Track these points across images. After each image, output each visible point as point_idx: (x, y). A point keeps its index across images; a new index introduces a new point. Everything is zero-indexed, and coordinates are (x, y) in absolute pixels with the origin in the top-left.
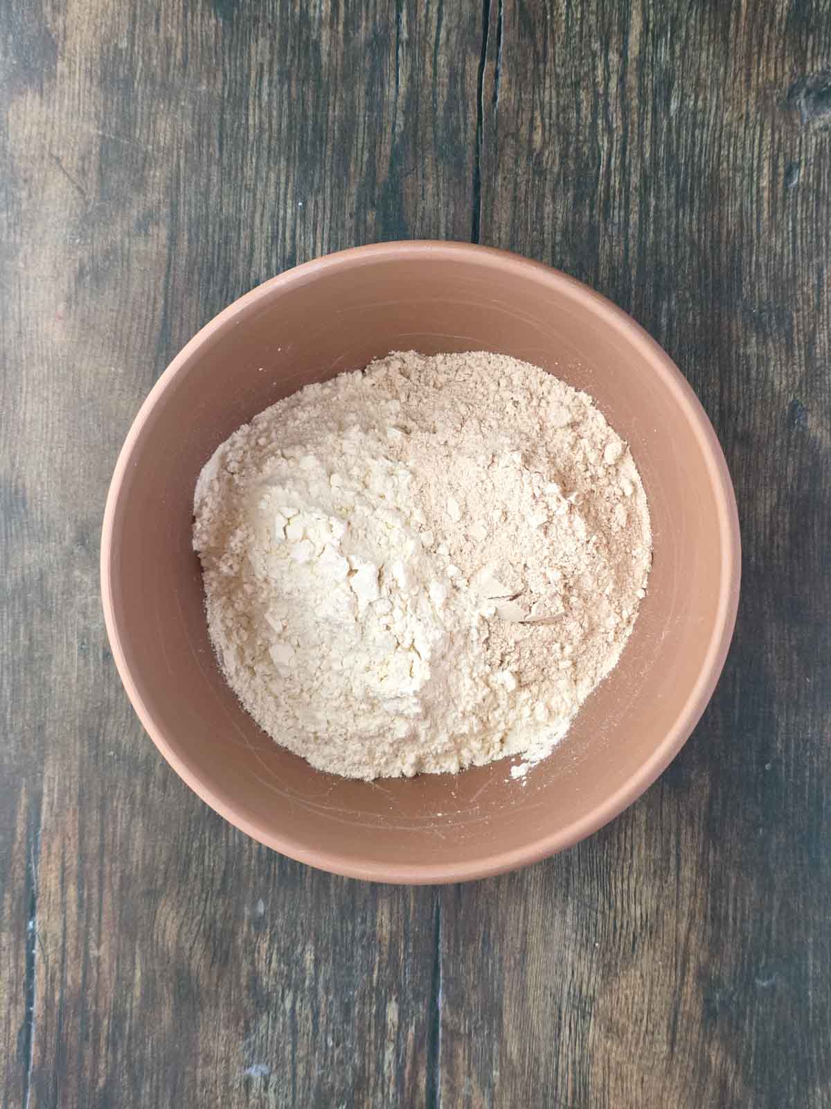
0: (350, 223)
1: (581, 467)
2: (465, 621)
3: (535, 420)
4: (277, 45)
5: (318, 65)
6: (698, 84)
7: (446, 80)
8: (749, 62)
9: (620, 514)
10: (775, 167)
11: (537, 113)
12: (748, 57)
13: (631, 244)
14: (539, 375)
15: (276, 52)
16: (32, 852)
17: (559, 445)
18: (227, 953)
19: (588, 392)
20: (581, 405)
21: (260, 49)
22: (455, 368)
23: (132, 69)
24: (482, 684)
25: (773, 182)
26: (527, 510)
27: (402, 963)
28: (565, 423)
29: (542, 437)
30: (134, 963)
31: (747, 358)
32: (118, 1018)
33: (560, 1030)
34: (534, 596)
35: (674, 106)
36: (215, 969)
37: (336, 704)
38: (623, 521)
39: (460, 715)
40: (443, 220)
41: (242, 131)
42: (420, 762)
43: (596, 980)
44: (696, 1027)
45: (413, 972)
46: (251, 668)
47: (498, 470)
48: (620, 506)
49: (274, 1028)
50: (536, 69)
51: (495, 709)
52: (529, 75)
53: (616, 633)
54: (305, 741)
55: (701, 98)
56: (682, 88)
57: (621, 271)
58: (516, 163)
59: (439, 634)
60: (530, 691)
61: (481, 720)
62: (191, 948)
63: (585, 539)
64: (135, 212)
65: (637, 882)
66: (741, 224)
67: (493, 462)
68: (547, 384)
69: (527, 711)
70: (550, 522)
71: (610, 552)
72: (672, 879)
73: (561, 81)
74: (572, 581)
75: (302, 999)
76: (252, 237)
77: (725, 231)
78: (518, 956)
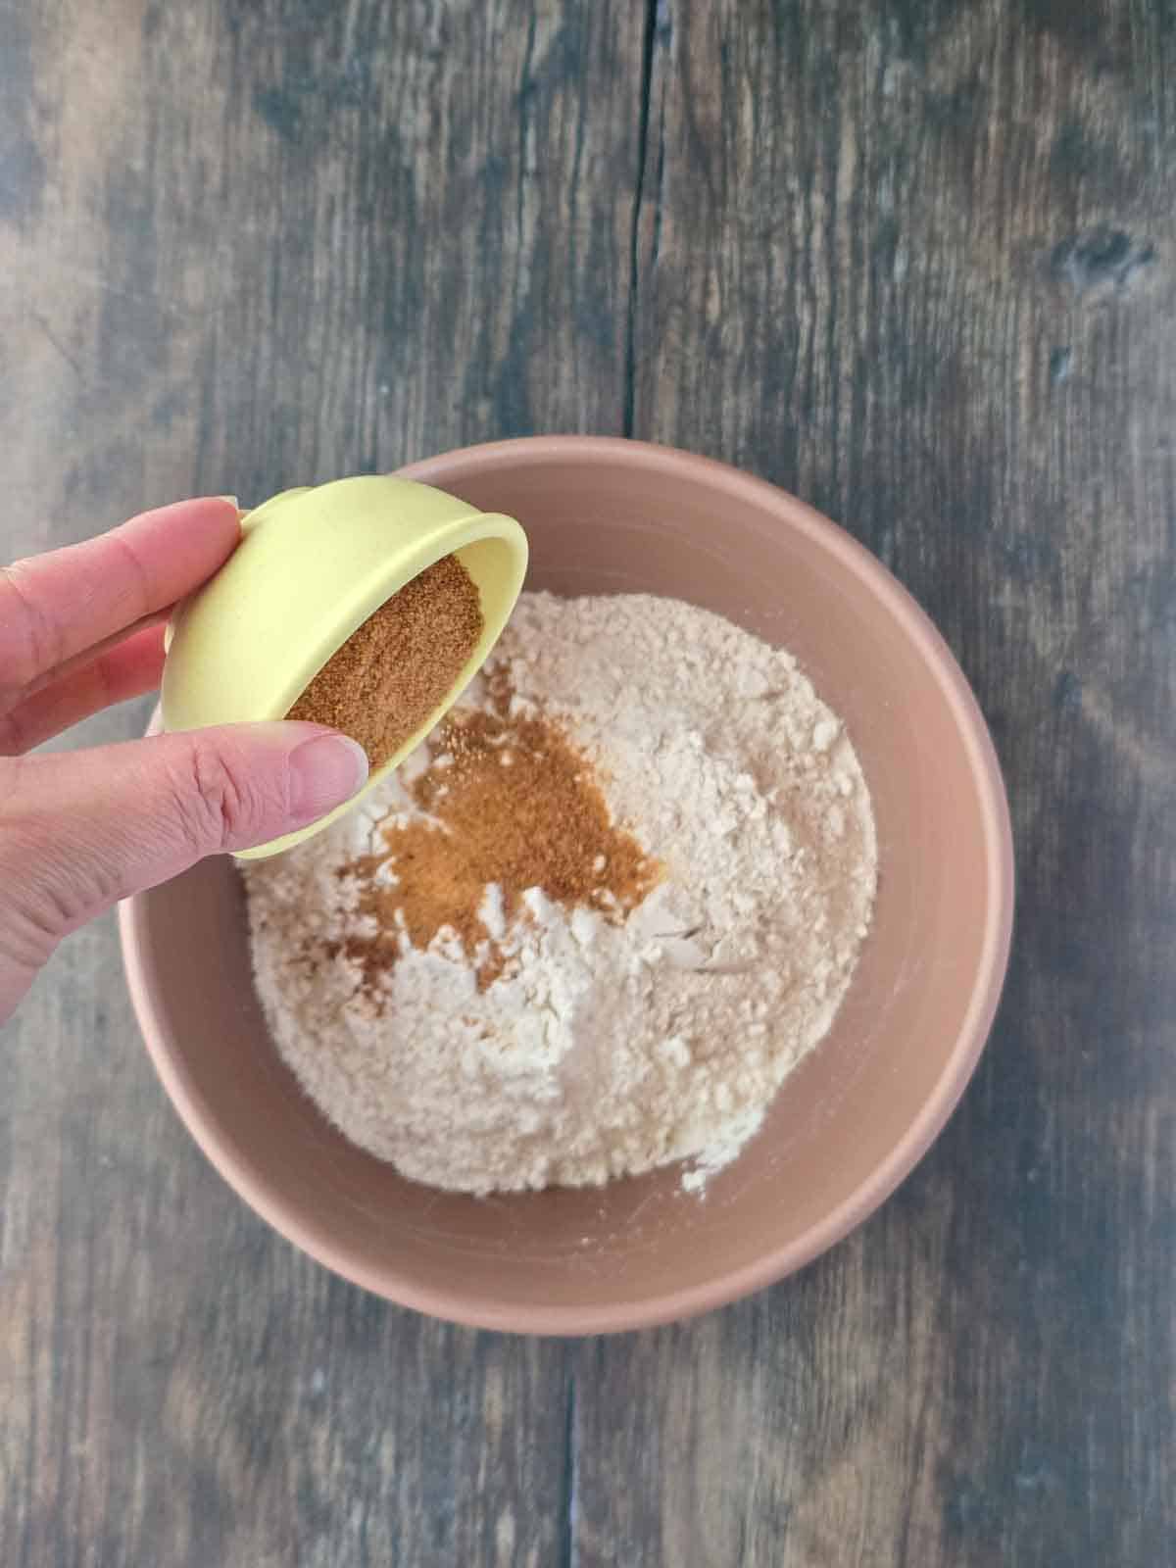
0: (453, 417)
1: (782, 754)
2: (621, 968)
3: (718, 689)
4: (354, 171)
5: (411, 202)
6: (933, 241)
7: (589, 226)
8: (1001, 212)
9: (835, 821)
10: (1036, 354)
11: (713, 274)
12: (1000, 203)
13: (842, 453)
14: (722, 628)
17: (751, 725)
18: (269, 1445)
19: (792, 652)
20: (780, 669)
21: (332, 175)
22: (604, 616)
23: (150, 196)
24: (643, 1058)
25: (1034, 374)
26: (710, 811)
27: (519, 1459)
28: (758, 693)
29: (728, 713)
30: (134, 1464)
31: (1000, 610)
32: (110, 1545)
33: (742, 1551)
34: (717, 934)
35: (900, 267)
36: (251, 1473)
37: (437, 1084)
38: (839, 829)
39: (613, 1101)
40: (583, 416)
41: (304, 288)
42: (554, 1168)
43: (794, 1479)
45: (537, 1472)
46: (314, 1035)
47: (669, 759)
48: (835, 808)
49: (336, 1555)
50: (712, 213)
51: (659, 1093)
52: (702, 223)
53: (828, 986)
54: (393, 1138)
55: (936, 257)
56: (910, 243)
57: (827, 490)
58: (684, 338)
59: (585, 985)
60: (709, 1068)
61: (640, 1107)
62: (217, 1442)
63: (789, 855)
64: (152, 397)
65: (851, 1338)
66: (990, 430)
67: (661, 745)
68: (733, 641)
69: (703, 1096)
70: (741, 829)
71: (822, 871)
72: (900, 1334)
73: (747, 229)
74: (768, 914)
75: (377, 1512)
76: (316, 434)
77: (968, 439)
78: (685, 1447)
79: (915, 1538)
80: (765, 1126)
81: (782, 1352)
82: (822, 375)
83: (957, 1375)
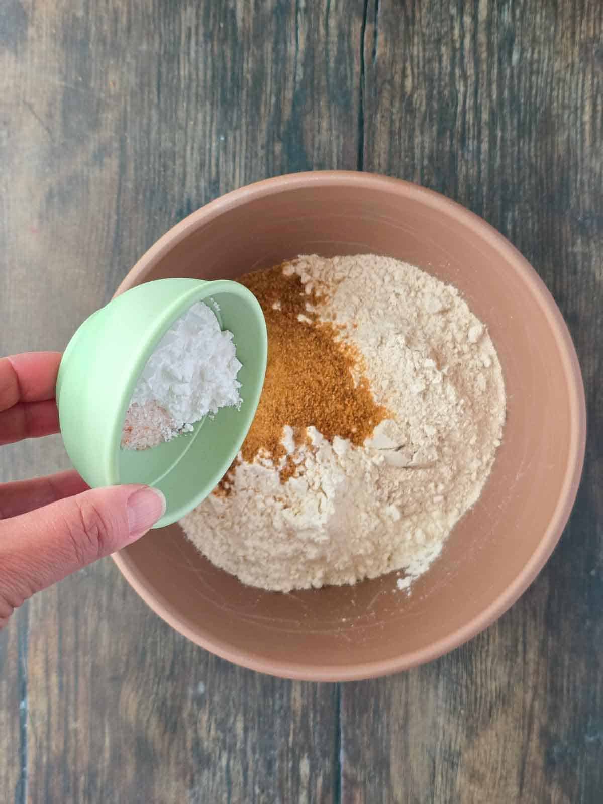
0: (261, 153)
1: (450, 345)
2: (361, 468)
3: (413, 309)
4: (201, 12)
5: (235, 29)
6: (534, 41)
7: (336, 39)
8: (574, 23)
9: (481, 382)
10: (594, 105)
11: (408, 65)
12: (573, 17)
13: (483, 167)
14: (416, 273)
15: (201, 18)
16: (22, 649)
17: (433, 329)
18: (176, 723)
19: (455, 286)
20: (449, 296)
21: (189, 15)
22: (349, 267)
23: (87, 31)
24: (374, 517)
25: (594, 118)
26: (409, 380)
27: (311, 729)
28: (436, 310)
29: (419, 322)
30: (103, 733)
31: (575, 255)
32: (93, 776)
33: (434, 777)
34: (415, 448)
35: (515, 57)
36: (167, 737)
37: (260, 534)
38: (484, 387)
39: (358, 541)
40: (335, 150)
41: (175, 81)
42: (326, 576)
43: (461, 739)
44: (539, 773)
45: (321, 735)
47: (386, 349)
48: (481, 374)
49: (213, 780)
50: (407, 29)
51: (384, 535)
52: (401, 35)
53: (478, 474)
54: (237, 563)
55: (536, 51)
56: (521, 43)
57: (475, 188)
58: (392, 104)
59: (341, 479)
60: (411, 520)
61: (373, 543)
62: (148, 721)
63: (455, 403)
64: (92, 146)
65: (492, 663)
66: (568, 151)
67: (382, 342)
68: (422, 280)
69: (408, 536)
70: (427, 389)
71: (474, 412)
72: (519, 660)
73: (426, 38)
74: (444, 435)
75: (235, 758)
76: (184, 165)
77: (556, 156)
78: (401, 721)
79: (529, 769)
80: (443, 552)
81: (454, 671)
82: (471, 121)
83: (552, 682)
